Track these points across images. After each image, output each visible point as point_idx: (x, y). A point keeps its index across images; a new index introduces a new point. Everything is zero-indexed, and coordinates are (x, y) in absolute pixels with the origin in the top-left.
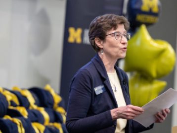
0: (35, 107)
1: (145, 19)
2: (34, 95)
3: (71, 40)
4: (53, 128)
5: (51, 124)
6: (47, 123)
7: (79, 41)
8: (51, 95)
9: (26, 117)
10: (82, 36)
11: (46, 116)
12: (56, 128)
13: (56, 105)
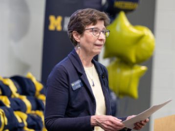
0: (17, 95)
1: (123, 5)
2: (16, 83)
3: (52, 27)
4: (35, 116)
5: (33, 112)
6: (29, 111)
7: (59, 28)
8: (33, 83)
9: (8, 106)
10: (63, 23)
11: (28, 104)
12: (38, 116)
13: (37, 93)
